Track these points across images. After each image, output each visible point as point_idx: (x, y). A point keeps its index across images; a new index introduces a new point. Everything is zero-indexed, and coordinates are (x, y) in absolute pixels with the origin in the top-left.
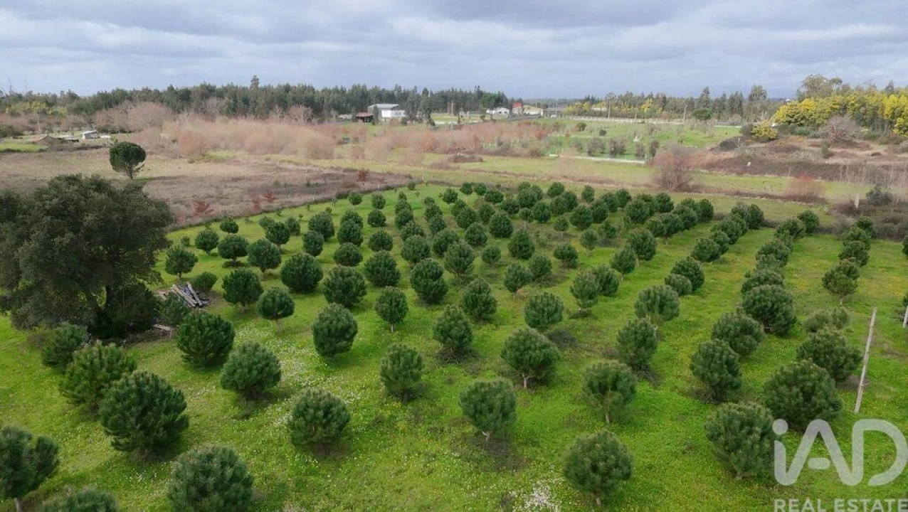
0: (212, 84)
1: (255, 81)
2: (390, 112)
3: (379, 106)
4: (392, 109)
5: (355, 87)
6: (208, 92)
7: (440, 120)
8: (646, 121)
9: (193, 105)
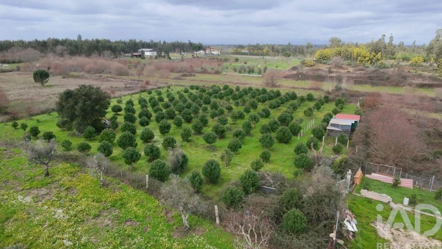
0: (58, 38)
1: (80, 37)
2: (149, 53)
3: (144, 50)
4: (150, 51)
5: (130, 41)
6: (56, 42)
7: (174, 56)
8: (264, 57)
9: (49, 49)
